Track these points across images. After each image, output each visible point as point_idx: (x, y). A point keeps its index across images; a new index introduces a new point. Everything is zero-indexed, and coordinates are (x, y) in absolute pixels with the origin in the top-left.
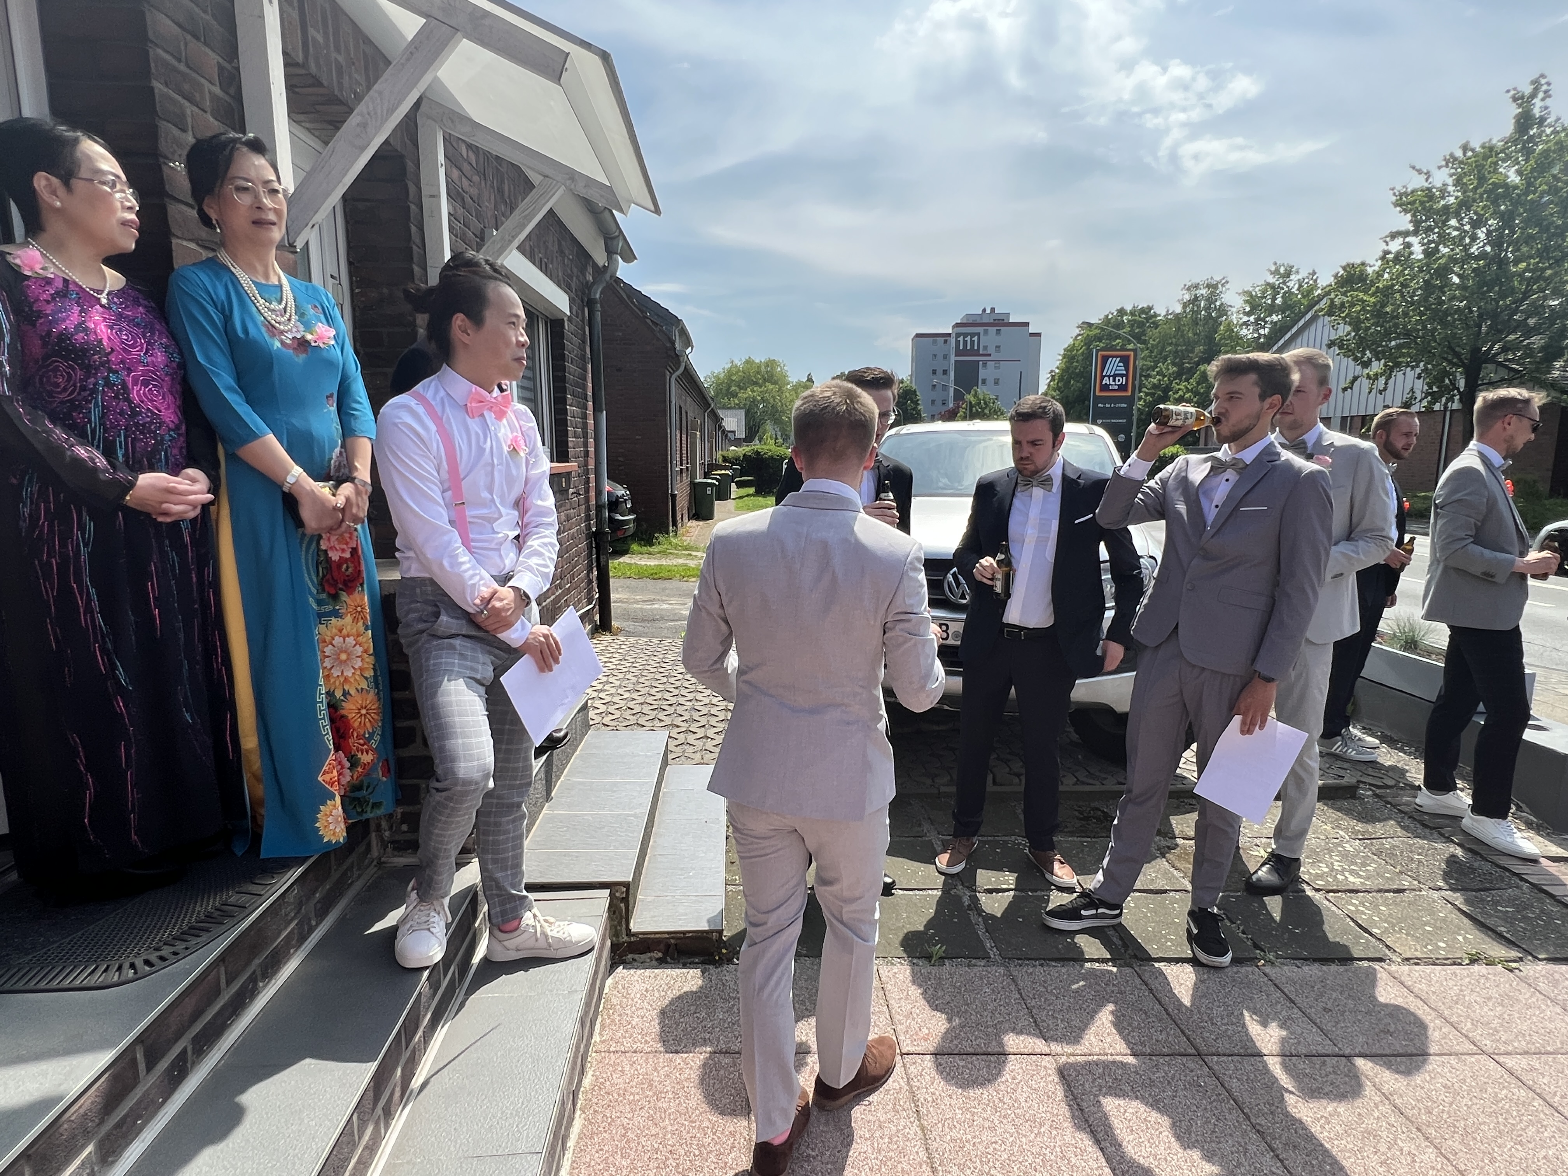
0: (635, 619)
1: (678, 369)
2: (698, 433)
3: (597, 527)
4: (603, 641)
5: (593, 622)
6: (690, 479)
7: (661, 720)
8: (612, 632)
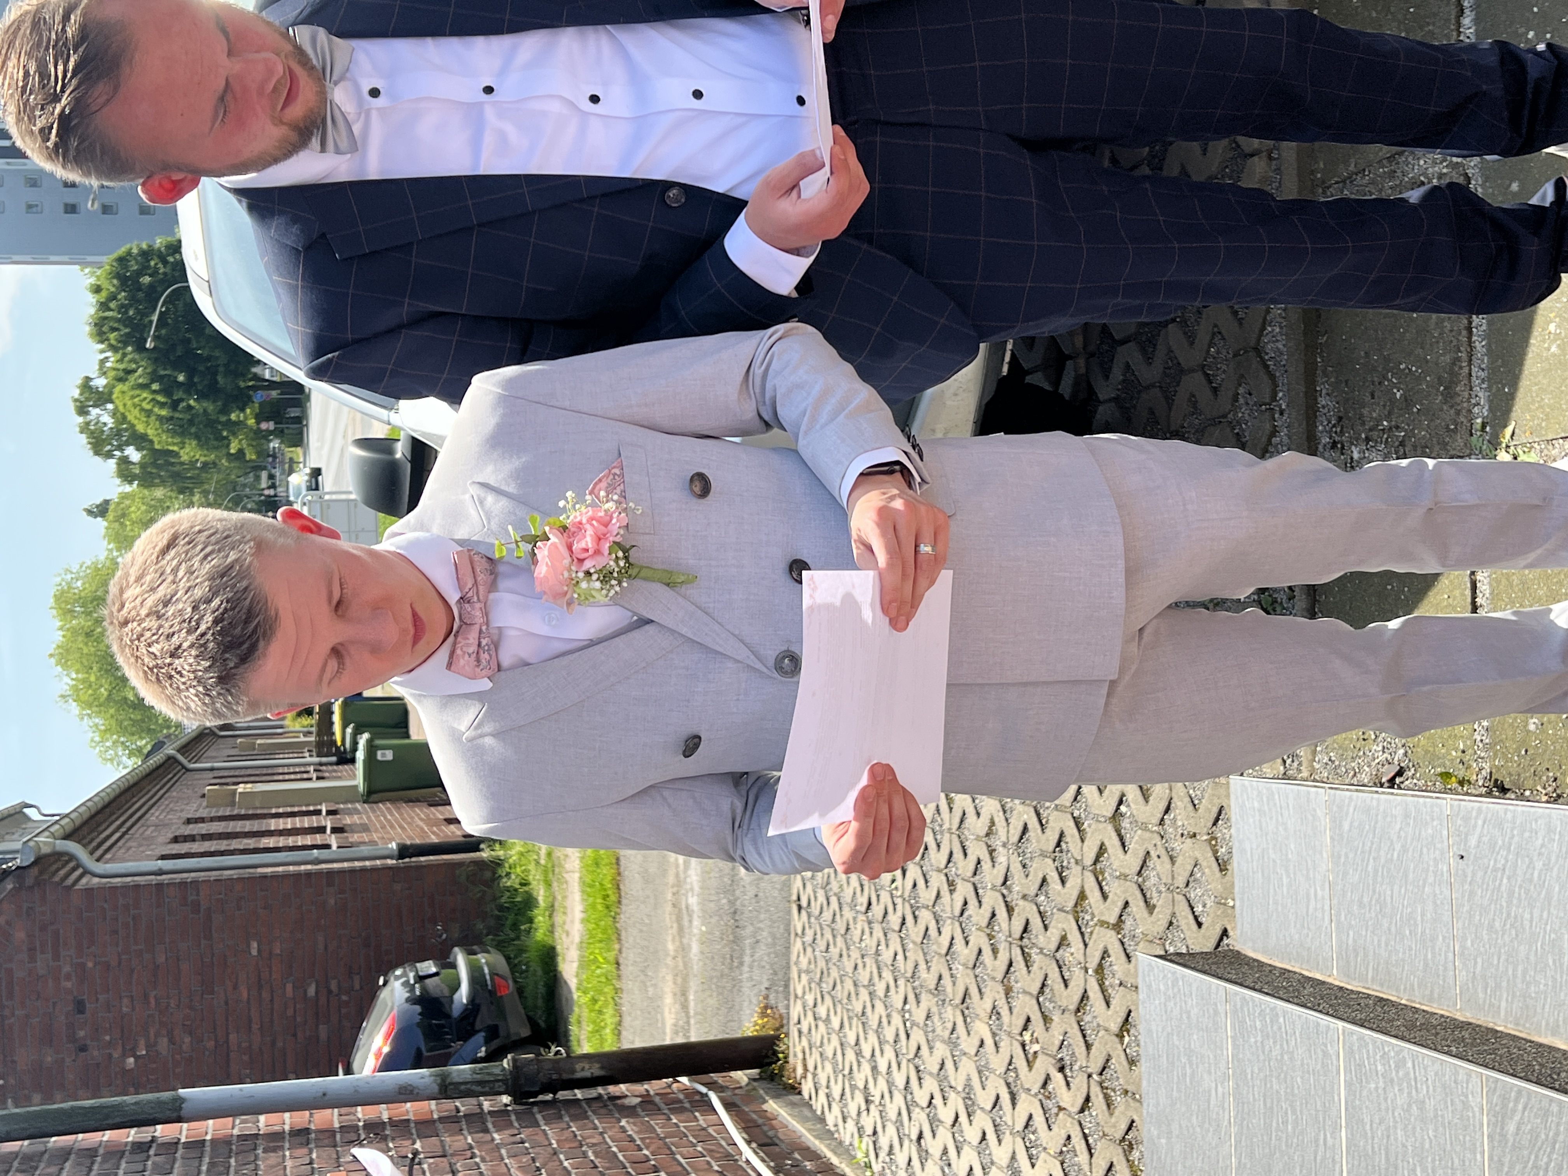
0: (734, 961)
1: (72, 857)
2: (241, 788)
3: (500, 1093)
4: (811, 1067)
5: (754, 1089)
6: (358, 806)
7: (1063, 942)
8: (778, 1038)
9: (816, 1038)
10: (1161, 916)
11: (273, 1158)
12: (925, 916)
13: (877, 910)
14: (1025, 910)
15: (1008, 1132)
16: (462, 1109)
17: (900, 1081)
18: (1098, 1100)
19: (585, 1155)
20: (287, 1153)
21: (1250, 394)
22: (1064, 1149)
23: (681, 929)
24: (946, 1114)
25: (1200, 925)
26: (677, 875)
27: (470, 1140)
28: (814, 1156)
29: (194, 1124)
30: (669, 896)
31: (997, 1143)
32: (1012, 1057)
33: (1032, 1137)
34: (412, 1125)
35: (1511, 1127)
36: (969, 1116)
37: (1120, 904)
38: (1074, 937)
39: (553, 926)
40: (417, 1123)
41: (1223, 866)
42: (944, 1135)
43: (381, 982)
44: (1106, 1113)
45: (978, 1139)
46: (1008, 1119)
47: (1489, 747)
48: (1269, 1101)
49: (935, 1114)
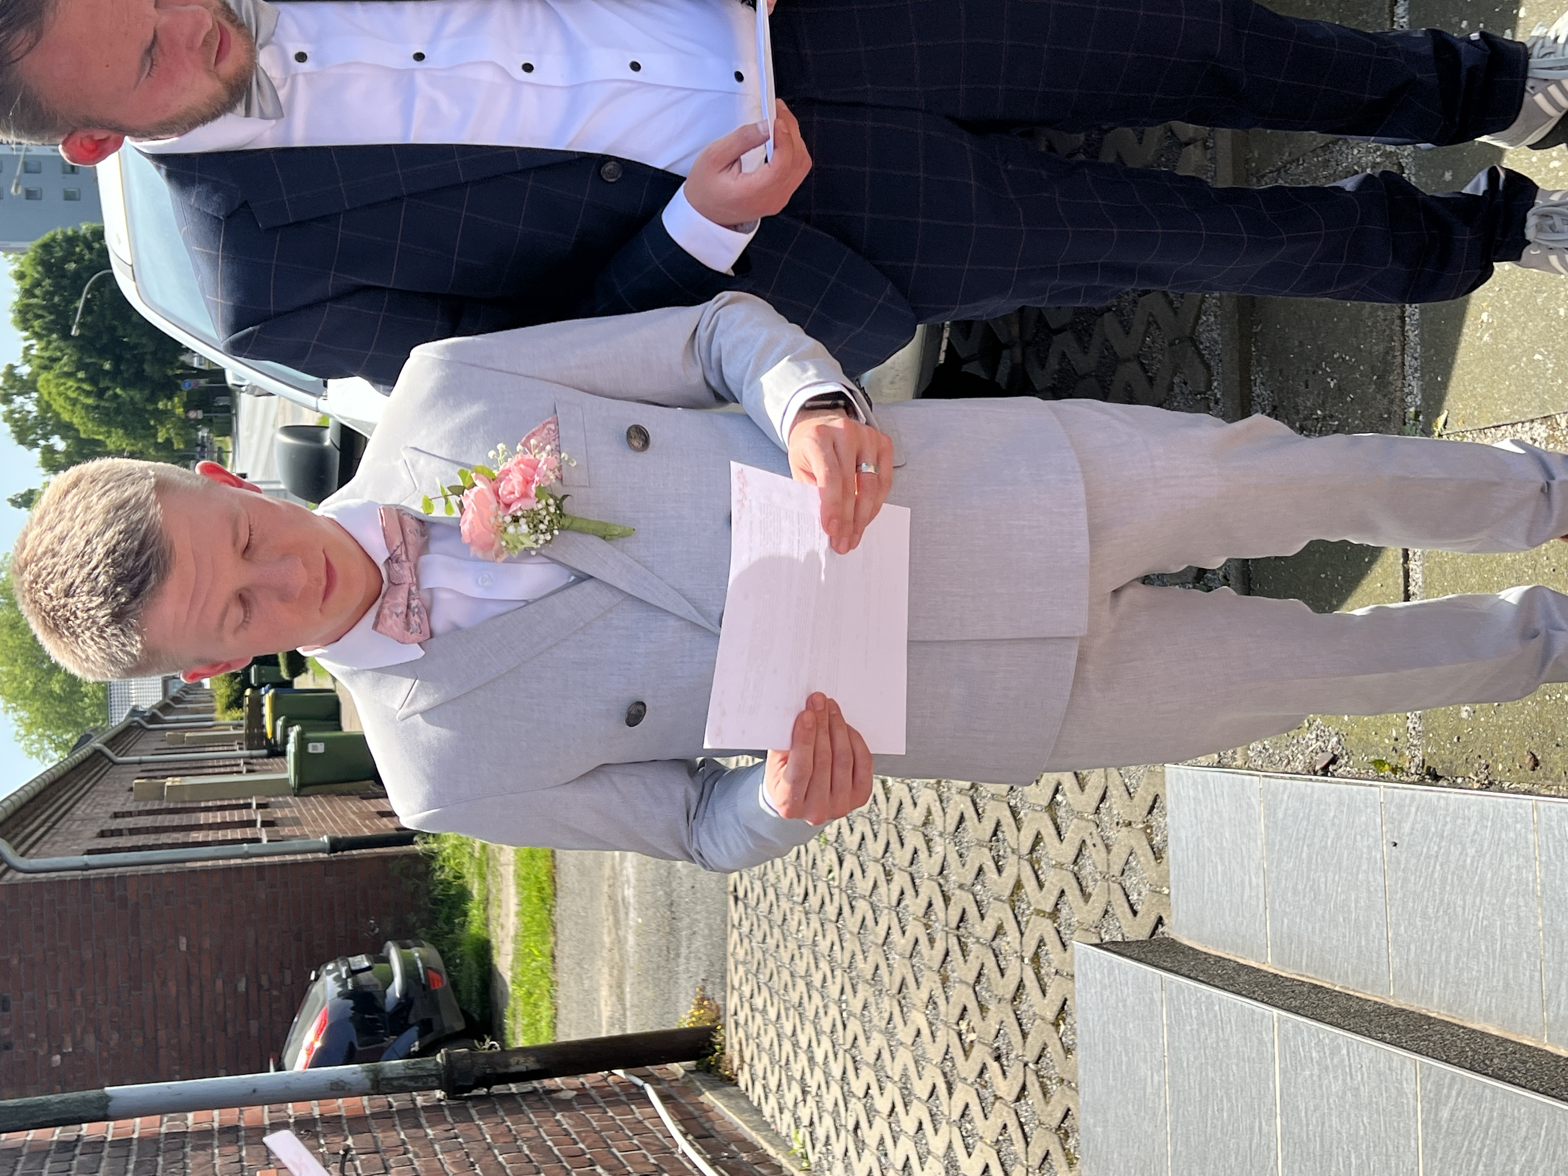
0: (670, 953)
2: (169, 782)
3: (433, 1089)
4: (747, 1059)
5: (691, 1081)
6: (289, 799)
7: (999, 931)
8: (714, 1029)
9: (753, 1030)
10: (1097, 904)
11: (202, 1156)
12: (862, 906)
13: (814, 901)
14: (962, 900)
15: (944, 1122)
16: (395, 1104)
17: (837, 1072)
18: (1034, 1088)
19: (520, 1150)
20: (216, 1151)
21: (1185, 383)
22: (1001, 1138)
23: (617, 922)
24: (882, 1105)
25: (1135, 913)
26: (613, 868)
27: (403, 1136)
28: (751, 1147)
29: (121, 1123)
30: (605, 888)
31: (933, 1132)
32: (948, 1046)
33: (969, 1126)
34: (344, 1121)
35: (1445, 1114)
36: (906, 1105)
37: (1056, 893)
38: (1010, 926)
39: (487, 919)
40: (350, 1119)
41: (1158, 854)
42: (881, 1125)
43: (313, 977)
44: (1043, 1102)
45: (915, 1129)
46: (945, 1108)
47: (1420, 735)
48: (1204, 1089)
49: (872, 1104)
